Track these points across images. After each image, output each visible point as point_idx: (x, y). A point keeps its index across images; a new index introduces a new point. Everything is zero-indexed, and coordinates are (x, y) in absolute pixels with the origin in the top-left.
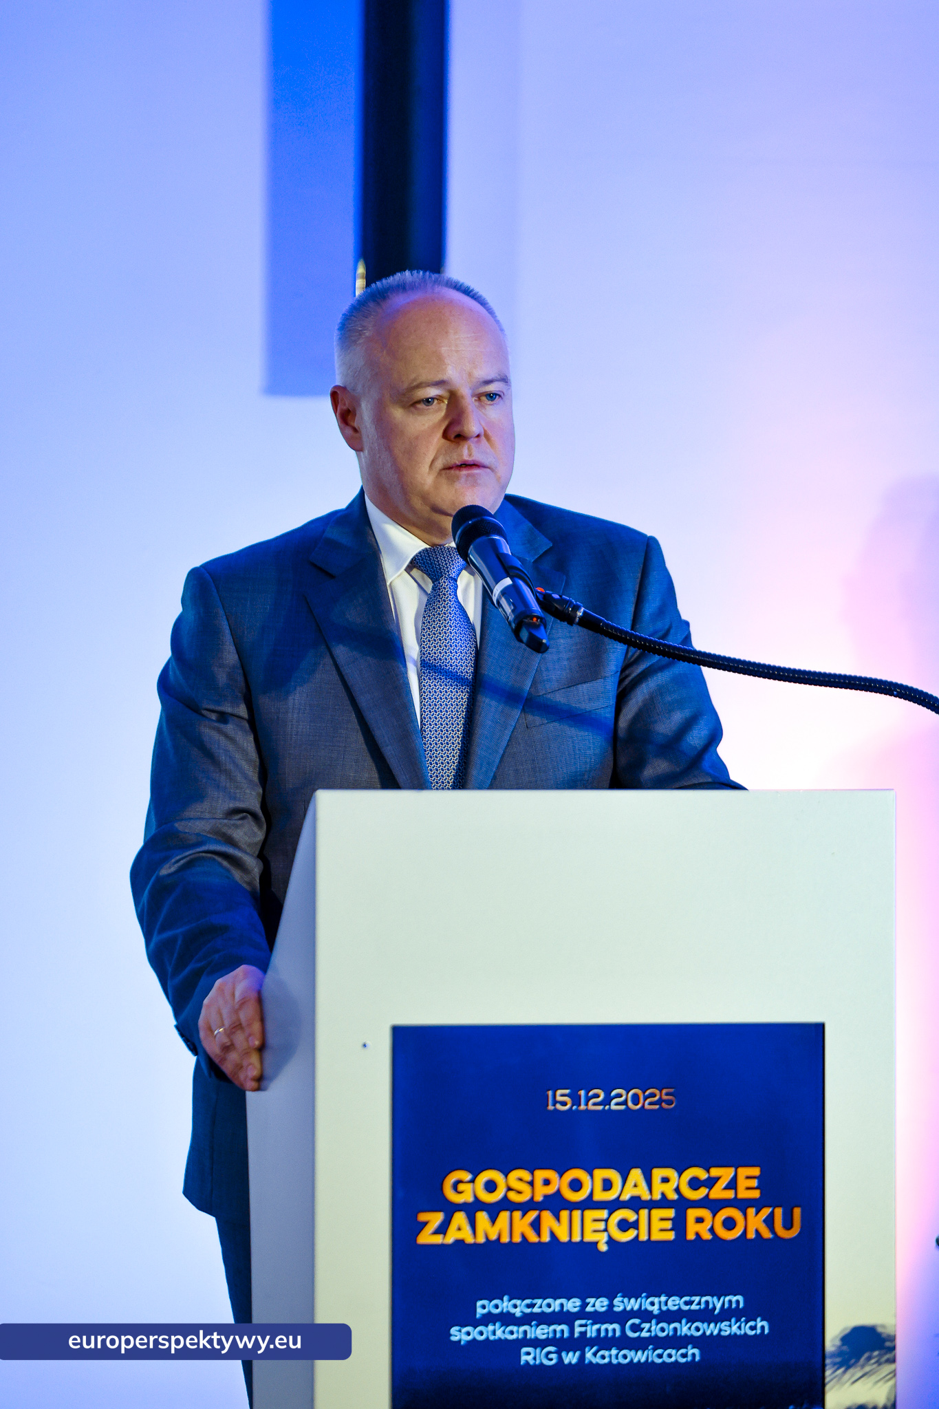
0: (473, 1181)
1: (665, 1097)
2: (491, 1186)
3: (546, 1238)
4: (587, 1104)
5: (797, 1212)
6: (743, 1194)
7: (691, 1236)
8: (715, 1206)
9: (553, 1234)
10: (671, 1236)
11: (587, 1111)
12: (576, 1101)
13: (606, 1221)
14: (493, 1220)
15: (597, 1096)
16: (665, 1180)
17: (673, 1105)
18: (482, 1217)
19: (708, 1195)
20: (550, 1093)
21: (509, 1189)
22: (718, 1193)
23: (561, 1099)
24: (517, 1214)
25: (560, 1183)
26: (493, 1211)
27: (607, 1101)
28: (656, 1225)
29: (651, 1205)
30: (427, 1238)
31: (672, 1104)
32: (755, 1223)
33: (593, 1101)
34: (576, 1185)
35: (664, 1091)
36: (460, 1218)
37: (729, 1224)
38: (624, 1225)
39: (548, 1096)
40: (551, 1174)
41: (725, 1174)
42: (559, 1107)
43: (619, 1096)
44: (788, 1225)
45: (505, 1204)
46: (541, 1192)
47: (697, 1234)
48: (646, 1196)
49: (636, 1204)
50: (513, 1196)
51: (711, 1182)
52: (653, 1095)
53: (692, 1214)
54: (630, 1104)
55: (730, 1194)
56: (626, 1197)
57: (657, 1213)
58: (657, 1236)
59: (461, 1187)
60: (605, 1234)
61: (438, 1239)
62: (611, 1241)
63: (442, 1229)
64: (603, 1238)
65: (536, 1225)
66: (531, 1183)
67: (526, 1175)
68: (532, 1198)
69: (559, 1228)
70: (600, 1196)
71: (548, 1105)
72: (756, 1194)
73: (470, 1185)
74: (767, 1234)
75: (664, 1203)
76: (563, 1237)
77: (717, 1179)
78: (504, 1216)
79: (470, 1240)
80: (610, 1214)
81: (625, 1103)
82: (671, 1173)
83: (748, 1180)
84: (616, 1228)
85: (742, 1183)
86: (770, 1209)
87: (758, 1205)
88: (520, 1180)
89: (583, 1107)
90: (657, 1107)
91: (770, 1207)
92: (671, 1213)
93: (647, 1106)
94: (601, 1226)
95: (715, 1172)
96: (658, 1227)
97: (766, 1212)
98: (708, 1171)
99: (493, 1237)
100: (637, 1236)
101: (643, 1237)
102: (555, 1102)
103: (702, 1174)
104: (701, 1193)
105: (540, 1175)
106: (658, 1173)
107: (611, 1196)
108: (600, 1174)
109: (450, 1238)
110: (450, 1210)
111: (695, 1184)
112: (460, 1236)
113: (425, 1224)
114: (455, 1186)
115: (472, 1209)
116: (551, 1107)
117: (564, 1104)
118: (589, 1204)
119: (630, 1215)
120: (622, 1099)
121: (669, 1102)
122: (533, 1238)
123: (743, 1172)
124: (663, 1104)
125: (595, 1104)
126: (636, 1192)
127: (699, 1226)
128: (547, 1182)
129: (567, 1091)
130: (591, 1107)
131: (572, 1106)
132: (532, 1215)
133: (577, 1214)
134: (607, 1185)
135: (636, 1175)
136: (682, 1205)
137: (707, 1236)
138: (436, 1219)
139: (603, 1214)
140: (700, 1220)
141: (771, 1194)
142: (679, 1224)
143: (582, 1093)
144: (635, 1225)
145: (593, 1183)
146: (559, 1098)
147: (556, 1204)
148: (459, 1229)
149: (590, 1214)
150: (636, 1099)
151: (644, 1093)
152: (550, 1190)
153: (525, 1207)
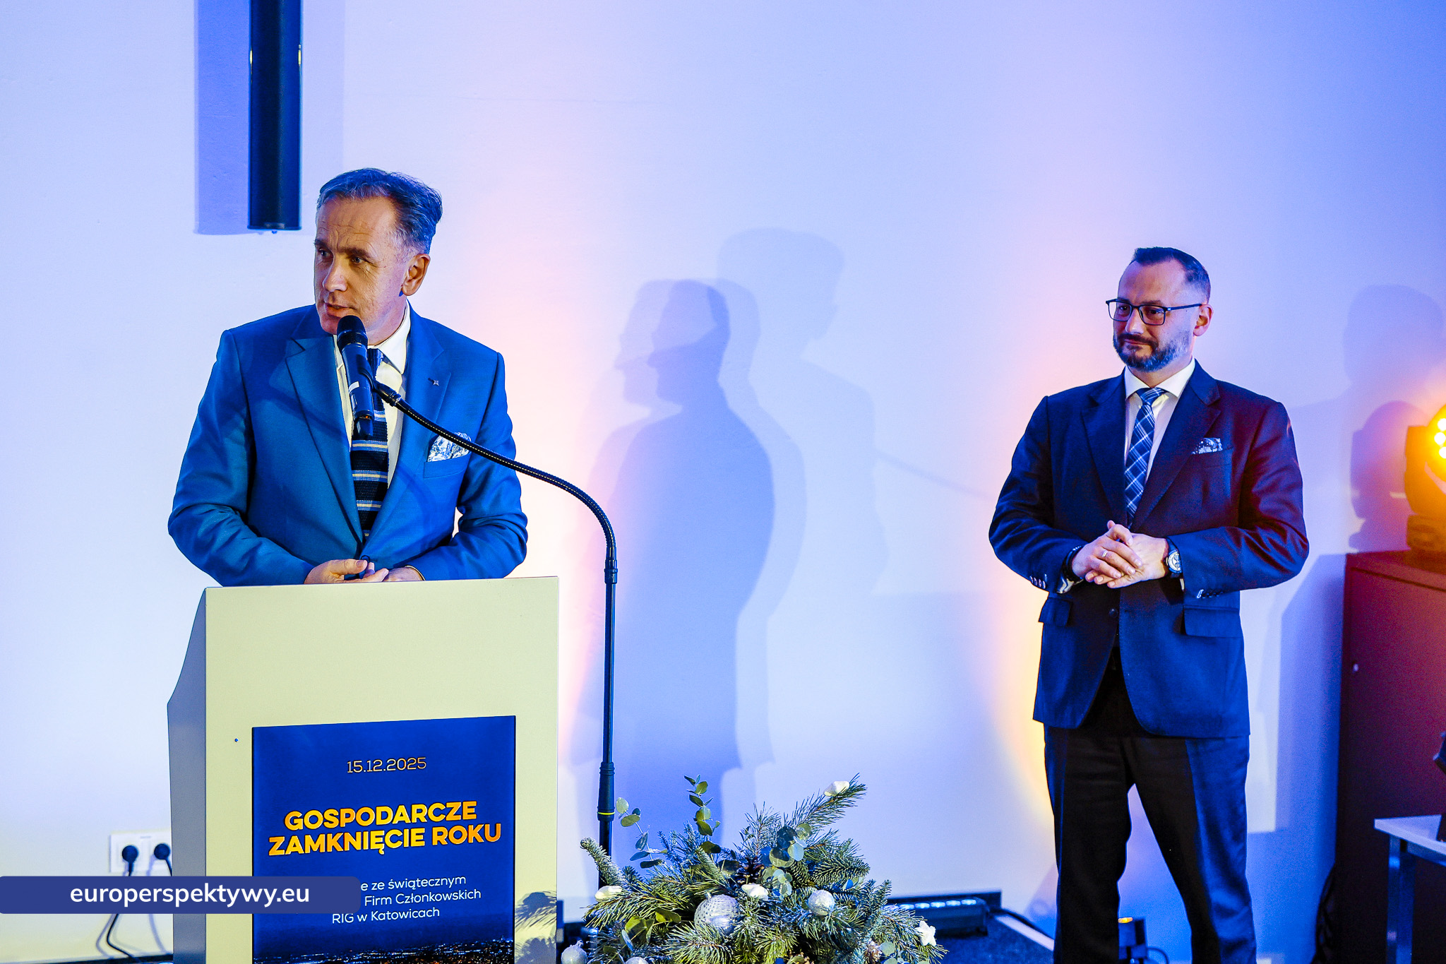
0: (303, 817)
1: (419, 762)
2: (314, 820)
3: (347, 847)
4: (372, 769)
5: (499, 826)
6: (466, 817)
7: (435, 843)
8: (448, 825)
9: (351, 846)
10: (423, 844)
11: (373, 772)
12: (366, 766)
13: (384, 836)
14: (315, 839)
15: (378, 763)
16: (420, 811)
17: (425, 767)
18: (308, 838)
19: (445, 818)
20: (350, 762)
21: (325, 820)
22: (451, 817)
23: (355, 767)
24: (330, 836)
25: (356, 816)
26: (315, 834)
27: (385, 766)
28: (414, 837)
29: (411, 826)
30: (274, 852)
32: (473, 833)
33: (375, 767)
34: (366, 817)
35: (419, 759)
36: (295, 839)
37: (458, 835)
38: (395, 838)
39: (348, 764)
40: (350, 810)
41: (456, 806)
42: (355, 770)
43: (392, 762)
44: (493, 834)
45: (323, 830)
46: (344, 821)
47: (439, 841)
48: (408, 821)
49: (401, 826)
50: (327, 824)
51: (447, 811)
52: (413, 761)
53: (435, 830)
54: (399, 767)
55: (459, 818)
56: (395, 822)
57: (414, 831)
58: (414, 844)
59: (296, 820)
60: (384, 844)
61: (282, 852)
62: (387, 848)
63: (284, 846)
64: (382, 846)
65: (341, 841)
66: (338, 817)
67: (335, 811)
68: (339, 824)
69: (356, 841)
70: (380, 822)
71: (349, 770)
72: (474, 817)
73: (301, 820)
74: (480, 840)
75: (419, 824)
76: (358, 847)
77: (451, 808)
78: (322, 837)
79: (301, 851)
80: (386, 834)
81: (395, 766)
82: (422, 806)
83: (469, 809)
84: (390, 840)
85: (466, 811)
86: (483, 825)
87: (475, 822)
88: (332, 814)
89: (370, 770)
90: (415, 768)
91: (483, 823)
92: (422, 831)
93: (409, 768)
94: (381, 840)
95: (449, 805)
96: (415, 839)
97: (480, 827)
98: (446, 806)
99: (315, 849)
100: (403, 844)
101: (406, 845)
102: (353, 768)
103: (442, 807)
104: (442, 817)
105: (344, 812)
106: (415, 808)
107: (387, 821)
108: (380, 810)
109: (290, 850)
110: (288, 834)
111: (437, 812)
112: (295, 849)
113: (275, 843)
114: (292, 822)
115: (302, 834)
116: (350, 772)
117: (358, 769)
118: (374, 827)
119: (399, 833)
120: (394, 764)
121: (423, 765)
122: (339, 849)
123: (466, 804)
124: (419, 766)
125: (377, 768)
126: (402, 819)
127: (440, 836)
128: (348, 815)
129: (361, 761)
130: (375, 770)
131: (364, 770)
132: (339, 835)
133: (366, 833)
134: (385, 815)
135: (402, 809)
136: (429, 825)
137: (445, 843)
138: (280, 840)
139: (382, 833)
140: (440, 834)
141: (484, 816)
142: (428, 837)
143: (370, 761)
144: (401, 838)
145: (377, 815)
147: (353, 828)
148: (295, 846)
149: (374, 834)
150: (402, 764)
151: (407, 761)
152: (350, 820)
153: (334, 831)
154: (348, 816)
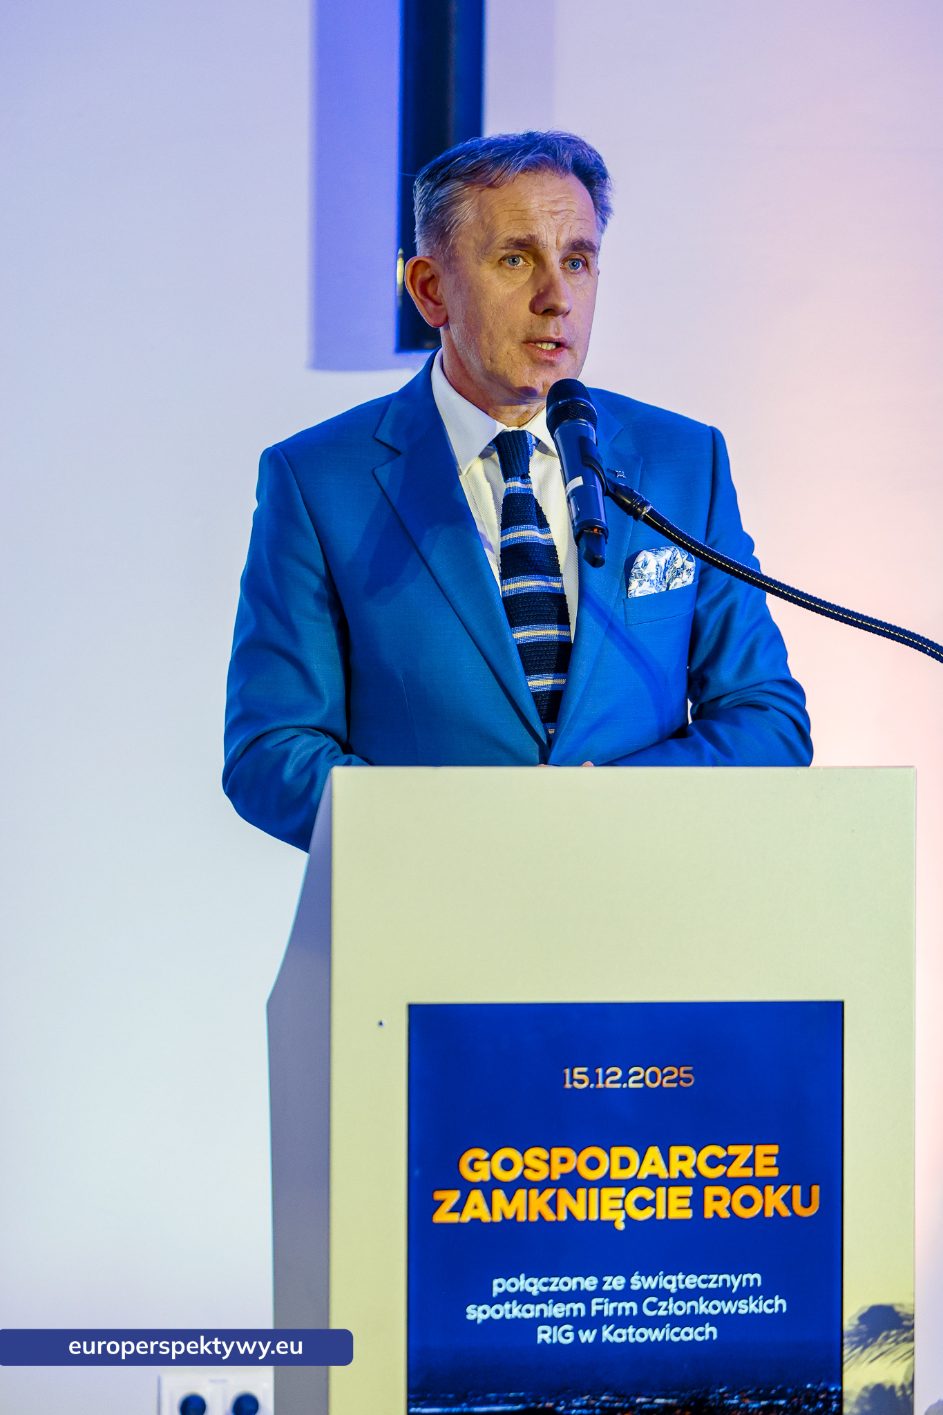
0: (489, 1159)
1: (682, 1075)
3: (563, 1216)
4: (604, 1082)
5: (816, 1190)
6: (761, 1172)
7: (709, 1214)
8: (732, 1184)
9: (569, 1213)
10: (688, 1214)
11: (605, 1089)
12: (595, 1078)
13: (624, 1199)
14: (510, 1198)
15: (615, 1074)
16: (683, 1158)
17: (691, 1083)
18: (498, 1195)
19: (726, 1173)
20: (567, 1071)
21: (526, 1167)
22: (736, 1171)
23: (578, 1078)
24: (534, 1193)
25: (577, 1161)
26: (510, 1190)
27: (625, 1079)
28: (674, 1203)
29: (669, 1183)
30: (443, 1216)
31: (690, 1081)
32: (773, 1201)
33: (611, 1079)
34: (593, 1163)
35: (682, 1069)
36: (476, 1196)
37: (747, 1202)
38: (641, 1204)
39: (565, 1074)
40: (568, 1152)
41: (744, 1152)
42: (576, 1084)
43: (637, 1073)
44: (807, 1202)
45: (523, 1183)
46: (558, 1171)
47: (715, 1213)
48: (663, 1174)
49: (653, 1182)
50: (530, 1175)
51: (729, 1161)
52: (671, 1073)
53: (710, 1192)
54: (648, 1082)
55: (748, 1172)
56: (643, 1175)
57: (675, 1191)
58: (674, 1214)
59: (477, 1165)
60: (623, 1212)
61: (454, 1218)
62: (628, 1220)
63: (459, 1208)
64: (620, 1216)
65: (553, 1204)
66: (548, 1162)
67: (543, 1153)
68: (549, 1176)
69: (577, 1206)
70: (617, 1174)
71: (565, 1083)
72: (774, 1172)
73: (487, 1163)
74: (785, 1212)
75: (682, 1181)
76: (581, 1216)
77: (735, 1157)
78: (521, 1194)
79: (486, 1218)
80: (627, 1193)
81: (643, 1081)
82: (688, 1151)
83: (766, 1158)
84: (634, 1206)
85: (760, 1161)
86: (789, 1187)
87: (776, 1183)
88: (537, 1158)
89: (600, 1085)
90: (675, 1085)
91: (788, 1185)
92: (688, 1191)
93: (665, 1085)
94: (619, 1204)
95: (733, 1150)
96: (676, 1205)
97: (784, 1190)
98: (726, 1150)
99: (510, 1215)
100: (655, 1214)
101: (661, 1215)
102: (572, 1080)
103: (719, 1152)
104: (720, 1171)
105: (557, 1153)
106: (675, 1152)
107: (628, 1174)
108: (617, 1152)
109: (466, 1217)
110: (466, 1188)
111: (713, 1162)
112: (476, 1214)
113: (442, 1202)
114: (471, 1165)
115: (488, 1188)
116: (568, 1086)
117: (582, 1082)
118: (606, 1182)
119: (648, 1194)
120: (639, 1078)
121: (687, 1080)
122: (549, 1216)
123: (762, 1150)
124: (682, 1083)
125: (612, 1082)
126: (653, 1170)
127: (717, 1204)
129: (585, 1069)
130: (608, 1085)
131: (590, 1084)
132: (549, 1193)
133: (594, 1192)
134: (625, 1163)
135: (654, 1153)
136: (700, 1183)
137: (725, 1214)
138: (452, 1197)
139: (621, 1192)
140: (718, 1198)
141: (789, 1172)
142: (697, 1202)
143: (600, 1071)
144: (653, 1203)
145: (610, 1161)
146: (576, 1076)
147: (572, 1182)
148: (476, 1208)
149: (607, 1193)
150: (653, 1077)
151: (662, 1071)
152: (567, 1168)
153: (542, 1186)
154: (564, 1160)
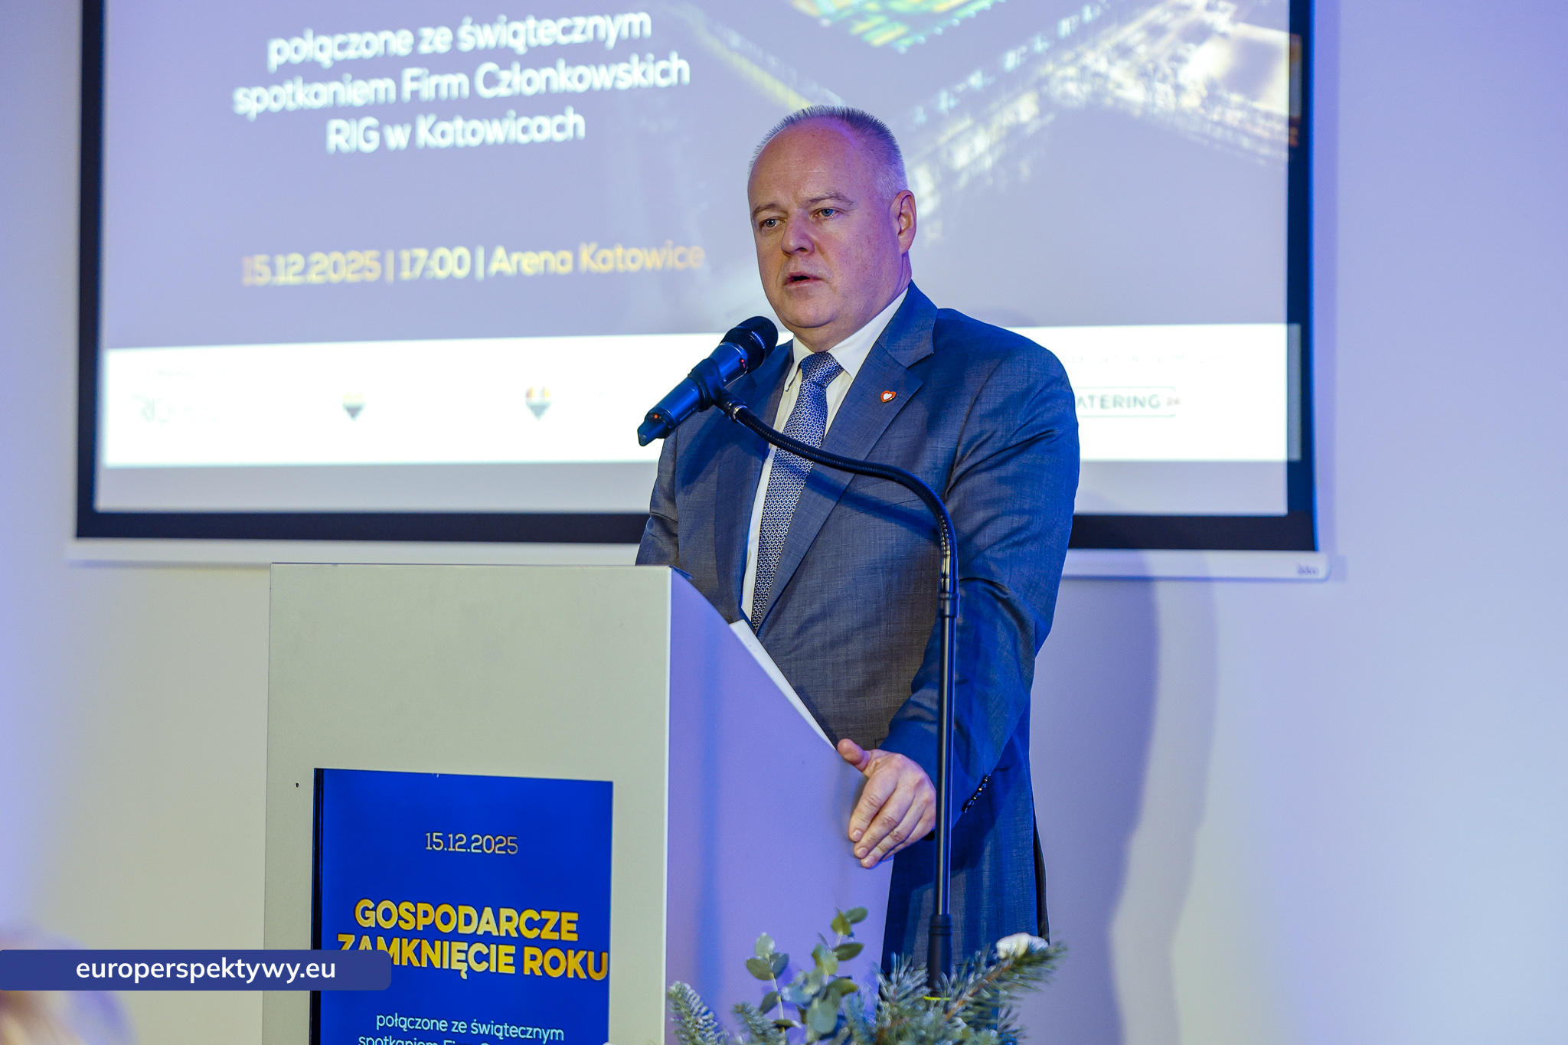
0: (374, 909)
1: (510, 843)
2: (387, 915)
3: (425, 963)
4: (454, 847)
6: (566, 937)
7: (527, 970)
8: (544, 945)
9: (430, 960)
10: (513, 969)
11: (455, 852)
12: (448, 842)
13: (467, 952)
14: (389, 944)
15: (461, 839)
16: (509, 919)
17: (516, 851)
18: (381, 940)
19: (540, 935)
20: (430, 834)
21: (400, 918)
22: (547, 934)
23: (435, 842)
24: (405, 941)
25: (435, 916)
26: (390, 935)
27: (467, 846)
28: (502, 959)
29: (499, 941)
31: (515, 849)
32: (574, 963)
33: (459, 844)
34: (446, 919)
35: (510, 838)
36: (366, 941)
37: (555, 962)
38: (479, 957)
39: (428, 836)
40: (429, 907)
41: (552, 916)
42: (435, 846)
43: (477, 840)
44: (598, 967)
45: (398, 932)
46: (422, 923)
47: (532, 970)
48: (495, 933)
49: (487, 939)
50: (402, 924)
51: (541, 924)
52: (501, 841)
53: (528, 950)
54: (485, 848)
55: (555, 936)
56: (480, 932)
57: (502, 949)
58: (502, 969)
59: (367, 913)
60: (466, 963)
62: (470, 970)
63: (355, 948)
64: (465, 967)
65: (418, 951)
66: (415, 914)
67: (412, 906)
68: (416, 926)
69: (435, 955)
70: (463, 930)
71: (427, 845)
72: (574, 937)
73: (374, 912)
74: (582, 975)
75: (507, 940)
76: (437, 964)
77: (547, 921)
78: (396, 941)
80: (469, 948)
81: (481, 847)
82: (512, 912)
83: (569, 924)
84: (474, 958)
85: (565, 926)
86: (586, 950)
87: (576, 947)
88: (408, 910)
89: (452, 848)
90: (504, 852)
91: (586, 948)
92: (512, 950)
93: (497, 851)
94: (463, 957)
95: (545, 915)
96: (504, 961)
97: (582, 953)
98: (540, 914)
100: (489, 967)
101: (493, 969)
102: (432, 842)
103: (537, 917)
104: (535, 933)
105: (422, 907)
106: (504, 912)
107: (470, 930)
108: (464, 910)
110: (359, 932)
111: (531, 924)
113: (344, 942)
114: (363, 912)
115: (375, 932)
116: (429, 848)
117: (438, 845)
118: (455, 936)
119: (484, 948)
120: (481, 844)
121: (513, 849)
122: (416, 963)
123: (565, 917)
124: (509, 850)
125: (459, 847)
126: (488, 928)
127: (533, 962)
128: (426, 915)
129: (441, 833)
130: (457, 849)
131: (444, 847)
132: (415, 942)
133: (446, 944)
134: (468, 920)
135: (488, 912)
136: (521, 942)
137: (539, 972)
138: (350, 940)
139: (464, 946)
140: (534, 957)
141: (585, 938)
142: (519, 959)
143: (451, 835)
144: (487, 958)
145: (460, 917)
146: (435, 839)
147: (431, 934)
148: (366, 949)
149: (455, 946)
150: (489, 845)
151: (494, 839)
152: (428, 921)
153: (412, 935)
